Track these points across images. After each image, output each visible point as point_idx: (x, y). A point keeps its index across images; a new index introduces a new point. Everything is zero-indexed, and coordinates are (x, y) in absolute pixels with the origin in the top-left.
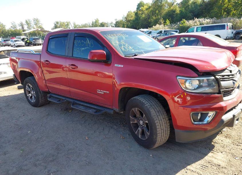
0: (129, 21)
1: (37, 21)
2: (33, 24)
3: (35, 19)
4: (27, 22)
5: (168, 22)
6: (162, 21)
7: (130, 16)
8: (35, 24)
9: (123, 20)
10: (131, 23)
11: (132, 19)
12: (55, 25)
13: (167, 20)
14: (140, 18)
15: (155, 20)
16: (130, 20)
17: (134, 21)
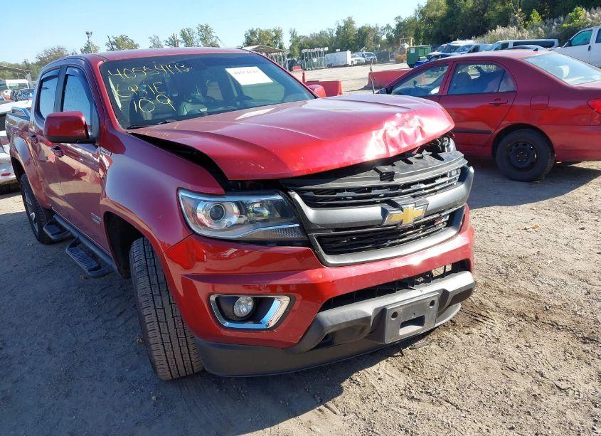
0: (430, 20)
1: (205, 32)
2: (196, 37)
3: (202, 26)
4: (183, 35)
5: (536, 16)
6: (519, 16)
7: (435, 7)
8: (201, 39)
9: (416, 18)
10: (435, 26)
11: (439, 14)
12: (248, 38)
13: (535, 11)
14: (460, 9)
15: (500, 13)
16: (435, 17)
17: (443, 20)
